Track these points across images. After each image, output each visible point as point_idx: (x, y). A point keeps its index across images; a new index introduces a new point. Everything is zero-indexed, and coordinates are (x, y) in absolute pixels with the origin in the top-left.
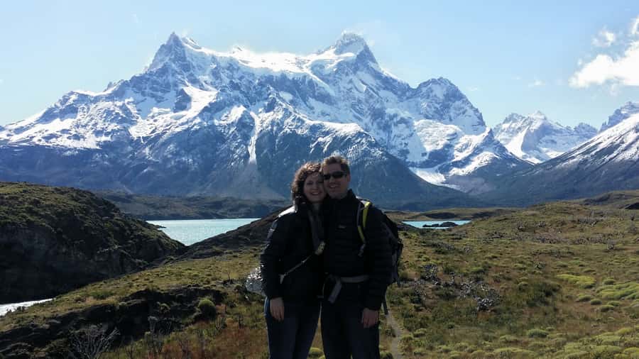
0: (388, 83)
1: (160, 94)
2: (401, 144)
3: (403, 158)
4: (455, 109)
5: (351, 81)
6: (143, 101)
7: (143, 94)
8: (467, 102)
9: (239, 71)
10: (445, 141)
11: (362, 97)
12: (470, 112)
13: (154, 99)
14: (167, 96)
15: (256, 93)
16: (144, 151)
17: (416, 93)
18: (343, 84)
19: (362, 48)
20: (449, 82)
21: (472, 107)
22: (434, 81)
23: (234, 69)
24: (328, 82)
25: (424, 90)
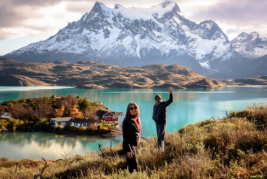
0: (186, 22)
1: (97, 30)
2: (193, 51)
3: (193, 57)
4: (216, 34)
5: (170, 22)
6: (90, 33)
7: (90, 30)
8: (221, 32)
9: (123, 17)
10: (211, 50)
11: (176, 29)
12: (222, 36)
13: (94, 32)
14: (100, 31)
15: (136, 31)
16: (98, 55)
17: (199, 26)
18: (167, 23)
19: (174, 5)
20: (214, 22)
21: (223, 34)
22: (207, 22)
23: (121, 17)
24: (160, 22)
25: (202, 25)
